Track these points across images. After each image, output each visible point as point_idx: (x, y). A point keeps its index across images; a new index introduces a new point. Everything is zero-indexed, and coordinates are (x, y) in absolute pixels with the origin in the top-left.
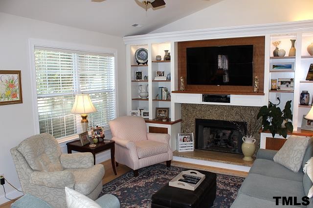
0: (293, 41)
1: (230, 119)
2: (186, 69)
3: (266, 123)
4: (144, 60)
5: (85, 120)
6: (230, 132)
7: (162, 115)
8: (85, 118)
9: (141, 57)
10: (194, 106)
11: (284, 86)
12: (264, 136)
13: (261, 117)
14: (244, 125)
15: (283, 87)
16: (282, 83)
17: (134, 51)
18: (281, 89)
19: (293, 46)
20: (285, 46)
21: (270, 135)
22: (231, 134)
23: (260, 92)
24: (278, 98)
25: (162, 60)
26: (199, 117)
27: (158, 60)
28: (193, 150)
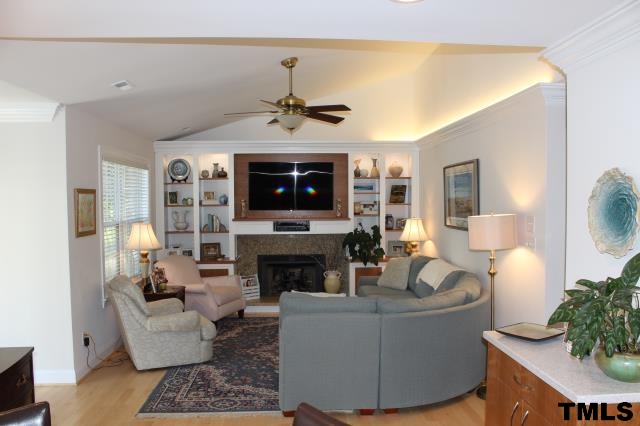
0: (375, 161)
1: (305, 252)
2: (247, 189)
3: (353, 252)
4: (183, 174)
5: (145, 259)
6: (300, 270)
7: (212, 253)
8: (145, 256)
9: (178, 172)
10: (255, 238)
11: (367, 209)
12: (353, 267)
13: (347, 246)
14: (322, 258)
15: (367, 211)
16: (365, 206)
17: (166, 163)
18: (365, 213)
19: (375, 165)
20: (366, 166)
21: (360, 265)
22: (302, 272)
23: (344, 217)
24: (360, 224)
25: (211, 176)
26: (264, 252)
27: (204, 176)
28: (259, 297)
